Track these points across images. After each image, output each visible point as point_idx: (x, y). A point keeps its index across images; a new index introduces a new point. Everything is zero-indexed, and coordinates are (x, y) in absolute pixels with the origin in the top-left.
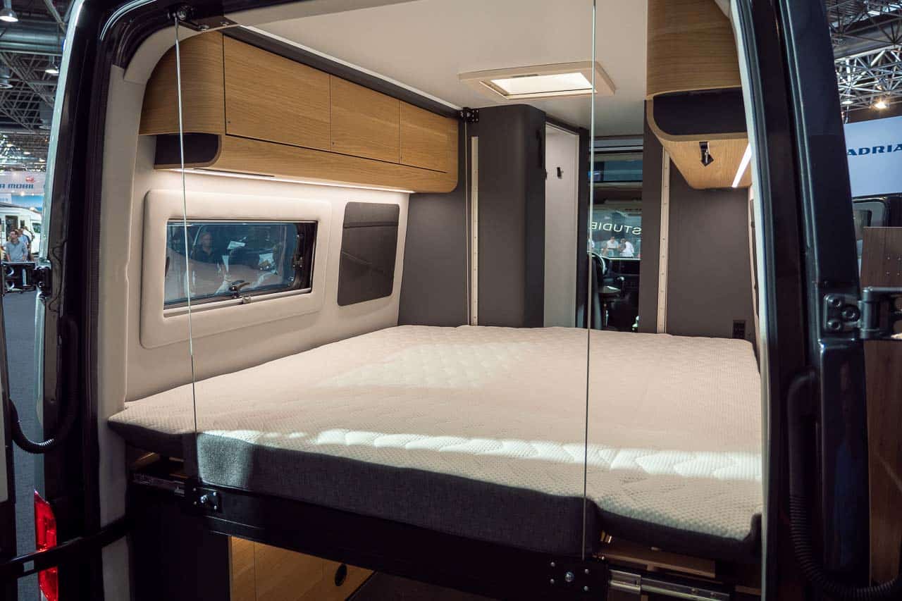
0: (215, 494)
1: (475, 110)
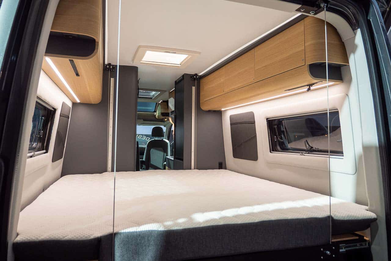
1: (113, 65)
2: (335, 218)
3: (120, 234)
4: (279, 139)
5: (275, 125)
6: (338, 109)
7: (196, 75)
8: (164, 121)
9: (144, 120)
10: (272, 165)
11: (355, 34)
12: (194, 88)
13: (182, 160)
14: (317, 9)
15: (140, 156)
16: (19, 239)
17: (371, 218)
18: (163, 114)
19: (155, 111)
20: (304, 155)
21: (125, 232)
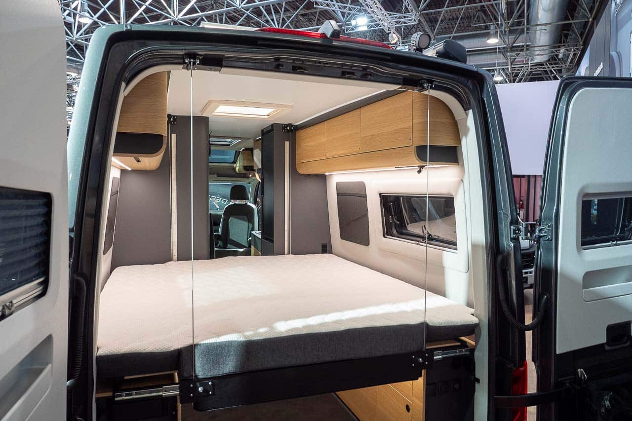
0: (210, 383)
1: (174, 116)
2: (431, 324)
3: (200, 345)
4: (395, 219)
5: (391, 202)
6: (453, 194)
7: (290, 125)
8: (248, 177)
9: (219, 175)
10: (385, 252)
11: (467, 115)
12: (287, 143)
13: (272, 241)
14: (421, 88)
15: (214, 228)
16: (101, 352)
17: (471, 323)
18: (246, 168)
19: (235, 162)
20: (420, 245)
21: (205, 344)
